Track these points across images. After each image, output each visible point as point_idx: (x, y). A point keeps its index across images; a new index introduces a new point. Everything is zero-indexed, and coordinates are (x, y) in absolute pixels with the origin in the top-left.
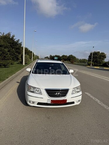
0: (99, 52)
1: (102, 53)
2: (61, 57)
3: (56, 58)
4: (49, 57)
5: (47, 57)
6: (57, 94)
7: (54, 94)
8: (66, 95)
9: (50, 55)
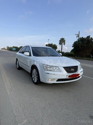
0: (52, 44)
1: (54, 45)
2: (19, 48)
3: (14, 49)
4: (6, 48)
5: (4, 48)
6: (72, 70)
7: (70, 70)
8: (77, 71)
9: (8, 47)
